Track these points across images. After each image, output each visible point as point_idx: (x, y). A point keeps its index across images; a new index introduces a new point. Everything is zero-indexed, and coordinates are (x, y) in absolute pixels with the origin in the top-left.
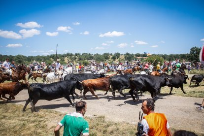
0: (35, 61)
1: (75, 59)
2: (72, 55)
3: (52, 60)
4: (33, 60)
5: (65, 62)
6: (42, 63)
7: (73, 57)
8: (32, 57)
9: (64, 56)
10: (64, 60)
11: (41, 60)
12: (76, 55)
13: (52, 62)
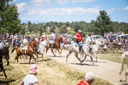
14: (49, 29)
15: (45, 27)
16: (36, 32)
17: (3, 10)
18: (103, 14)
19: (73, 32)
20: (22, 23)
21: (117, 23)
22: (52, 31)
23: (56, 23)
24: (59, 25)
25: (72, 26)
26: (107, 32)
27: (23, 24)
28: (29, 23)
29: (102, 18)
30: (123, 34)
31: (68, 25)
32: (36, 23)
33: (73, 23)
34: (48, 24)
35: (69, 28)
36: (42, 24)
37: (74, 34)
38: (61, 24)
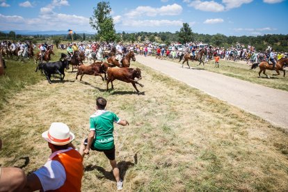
14: (140, 38)
15: (137, 36)
16: (129, 40)
17: (102, 22)
18: (186, 25)
19: (160, 41)
20: (117, 33)
21: (197, 34)
22: (142, 40)
23: (146, 33)
24: (148, 35)
25: (159, 36)
26: (188, 41)
27: (119, 34)
28: (124, 33)
29: (185, 29)
30: (201, 44)
31: (156, 34)
32: (129, 33)
33: (160, 33)
34: (139, 34)
35: (156, 38)
36: (134, 34)
37: (161, 43)
38: (150, 34)
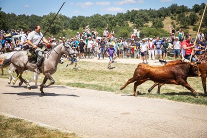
0: (88, 30)
1: (193, 21)
2: (184, 9)
3: (131, 25)
4: (84, 26)
5: (163, 31)
6: (105, 33)
7: (188, 15)
8: (81, 19)
9: (162, 14)
10: (162, 26)
11: (103, 26)
12: (197, 9)
13: (131, 30)
